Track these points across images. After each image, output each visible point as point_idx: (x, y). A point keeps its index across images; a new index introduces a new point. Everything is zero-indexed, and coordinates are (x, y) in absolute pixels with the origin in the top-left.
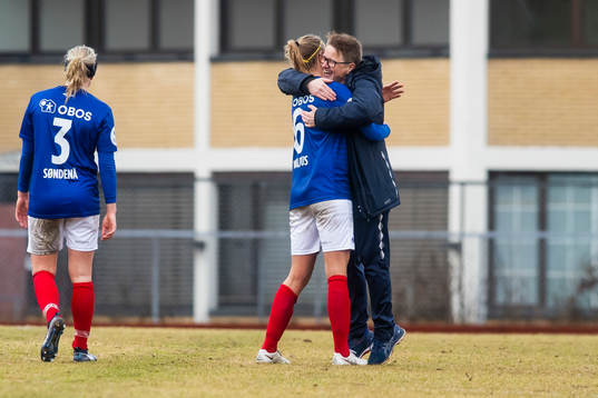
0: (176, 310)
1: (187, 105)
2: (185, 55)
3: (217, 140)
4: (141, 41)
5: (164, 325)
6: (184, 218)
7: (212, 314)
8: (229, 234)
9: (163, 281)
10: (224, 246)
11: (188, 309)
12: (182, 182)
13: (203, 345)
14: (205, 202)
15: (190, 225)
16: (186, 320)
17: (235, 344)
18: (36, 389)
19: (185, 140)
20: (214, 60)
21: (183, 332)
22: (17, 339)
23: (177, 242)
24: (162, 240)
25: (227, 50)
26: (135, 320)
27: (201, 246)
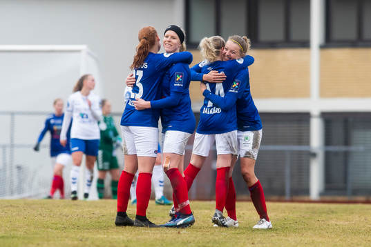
0: (300, 192)
1: (305, 72)
2: (305, 44)
3: (323, 94)
4: (279, 35)
5: (292, 201)
6: (304, 139)
7: (321, 194)
8: (331, 148)
9: (292, 176)
10: (328, 156)
11: (307, 191)
12: (304, 118)
13: (314, 213)
14: (316, 130)
15: (308, 142)
16: (306, 198)
17: (332, 212)
18: (217, 238)
19: (305, 93)
20: (322, 47)
21: (303, 205)
22: (206, 209)
23: (300, 153)
24: (292, 152)
25: (330, 41)
27: (314, 155)
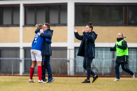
0: (16, 73)
1: (18, 35)
2: (18, 25)
3: (24, 41)
4: (10, 23)
5: (14, 76)
6: (18, 56)
7: (23, 73)
8: (26, 59)
9: (14, 67)
10: (25, 61)
11: (19, 73)
12: (17, 49)
13: (21, 79)
14: (22, 52)
15: (19, 57)
16: (18, 75)
17: (27, 79)
19: (18, 41)
20: (23, 26)
21: (18, 77)
23: (16, 60)
24: (14, 60)
25: (26, 25)
26: (8, 75)
27: (21, 61)
